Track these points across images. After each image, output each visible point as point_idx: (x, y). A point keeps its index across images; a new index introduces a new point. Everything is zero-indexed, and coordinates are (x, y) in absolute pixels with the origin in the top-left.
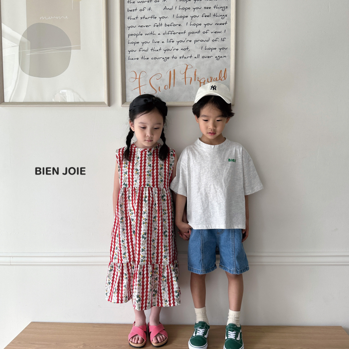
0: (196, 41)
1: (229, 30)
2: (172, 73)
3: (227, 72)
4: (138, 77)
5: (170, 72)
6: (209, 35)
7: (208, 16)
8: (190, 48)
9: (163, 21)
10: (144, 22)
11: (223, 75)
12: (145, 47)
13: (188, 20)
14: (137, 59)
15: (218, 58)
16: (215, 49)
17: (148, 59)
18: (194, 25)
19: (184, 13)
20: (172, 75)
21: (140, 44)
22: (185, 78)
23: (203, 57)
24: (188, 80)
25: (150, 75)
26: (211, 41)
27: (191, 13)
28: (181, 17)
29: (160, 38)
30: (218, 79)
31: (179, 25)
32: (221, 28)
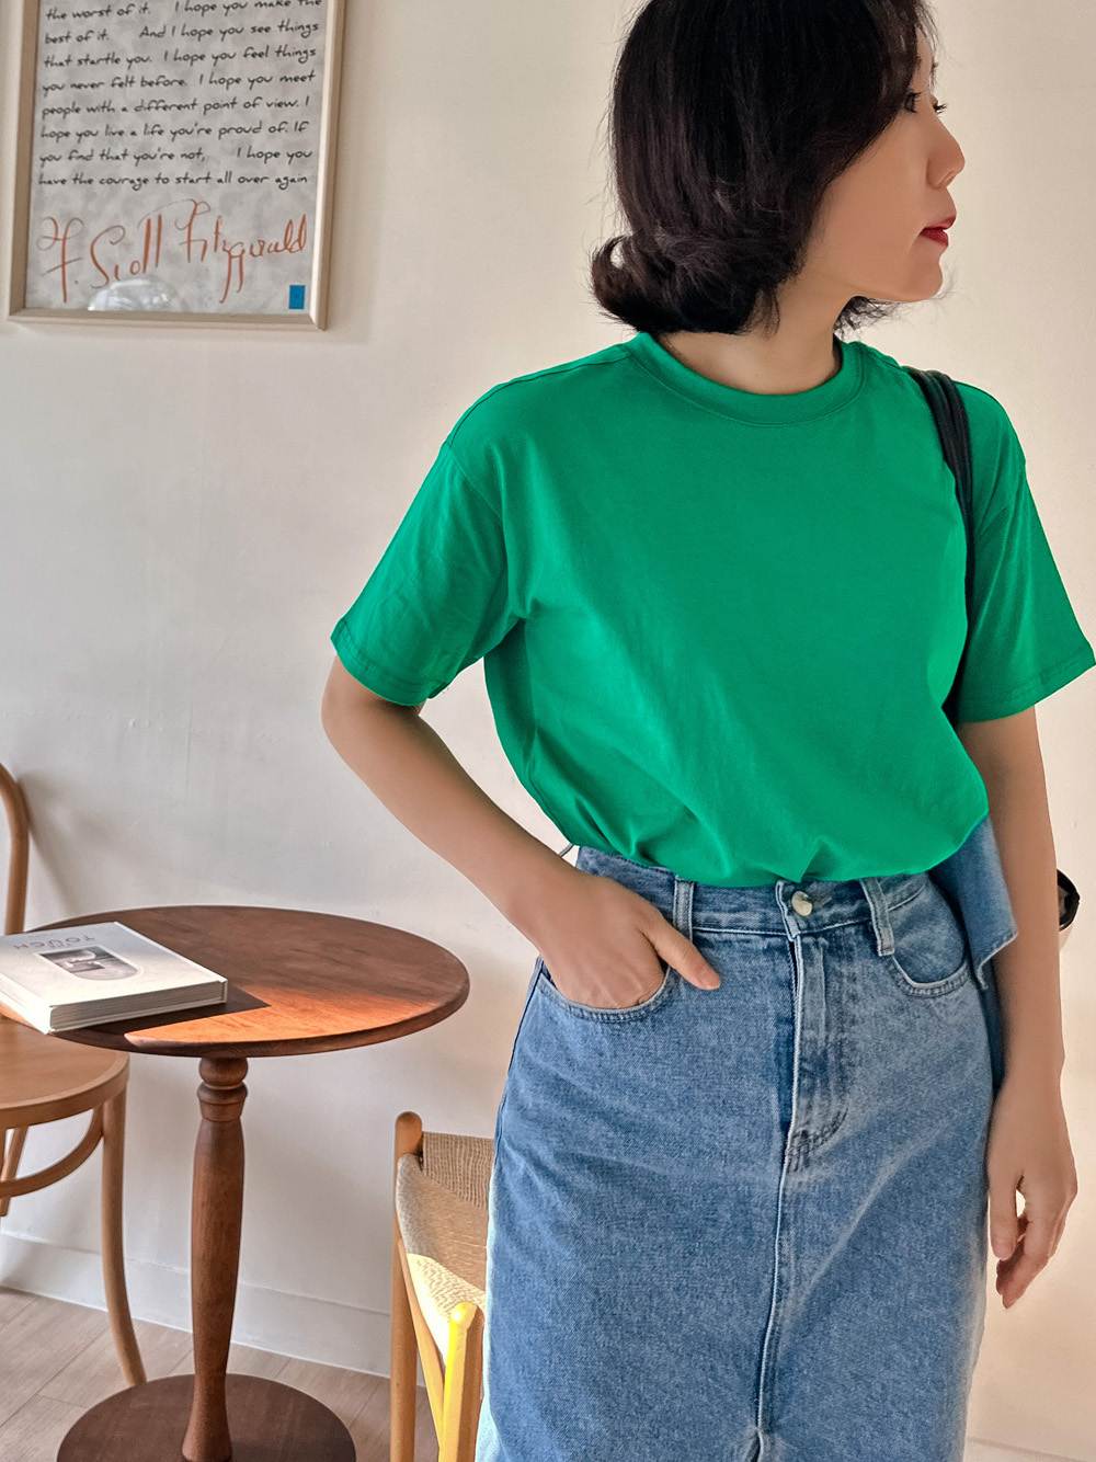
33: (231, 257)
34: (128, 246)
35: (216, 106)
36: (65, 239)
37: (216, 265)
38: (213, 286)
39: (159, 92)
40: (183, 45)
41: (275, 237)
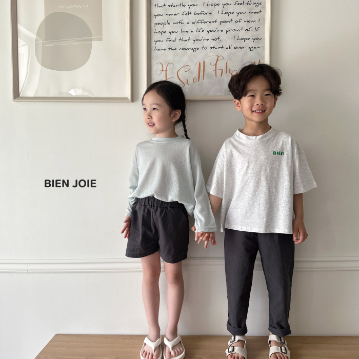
0: (227, 31)
1: (264, 19)
2: (202, 65)
4: (165, 69)
5: (200, 63)
6: (242, 24)
8: (221, 38)
9: (193, 9)
10: (172, 10)
12: (173, 37)
13: (220, 8)
15: (251, 49)
17: (175, 49)
18: (226, 13)
19: (216, 1)
20: (202, 67)
21: (168, 34)
22: (216, 70)
24: (219, 72)
25: (178, 67)
26: (243, 31)
27: (224, 1)
28: (212, 5)
31: (210, 14)
32: (255, 17)
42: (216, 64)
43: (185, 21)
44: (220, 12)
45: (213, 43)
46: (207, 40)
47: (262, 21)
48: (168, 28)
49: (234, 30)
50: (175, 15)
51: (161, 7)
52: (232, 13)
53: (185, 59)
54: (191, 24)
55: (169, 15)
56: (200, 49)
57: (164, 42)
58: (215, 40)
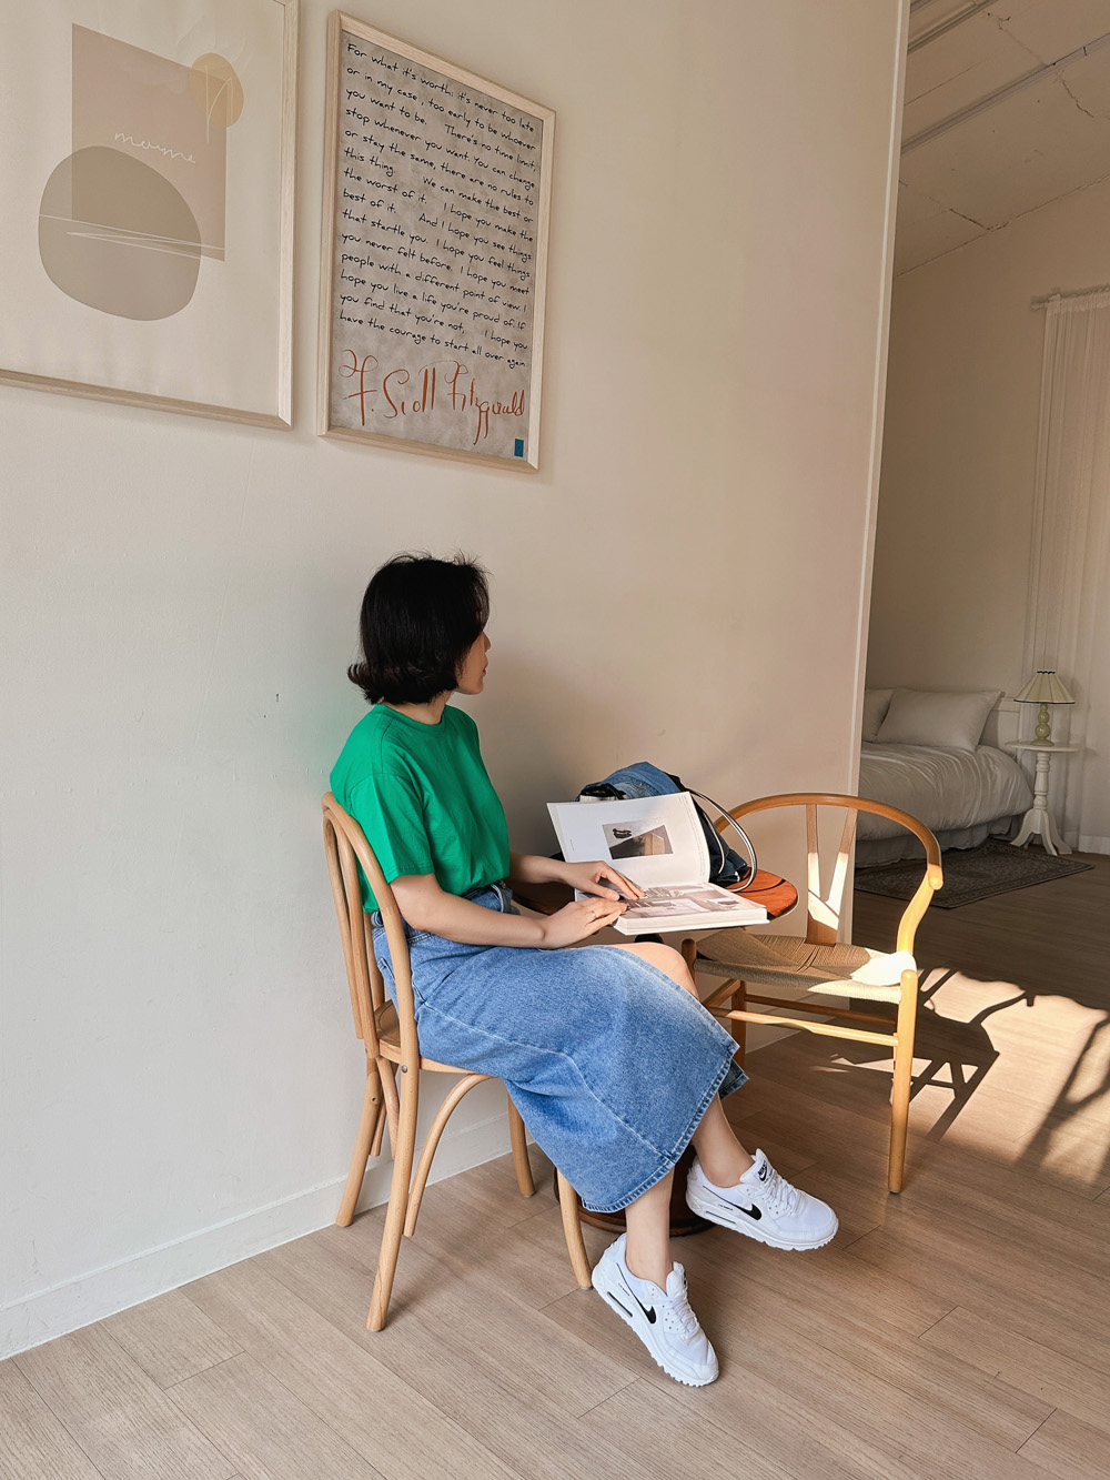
0: (476, 315)
1: (533, 309)
2: (430, 375)
3: (525, 398)
4: (359, 368)
5: (426, 372)
6: (499, 308)
7: (499, 265)
8: (465, 328)
9: (417, 247)
10: (379, 237)
11: (518, 405)
12: (379, 297)
13: (463, 260)
14: (360, 322)
15: (513, 364)
16: (508, 342)
17: (382, 327)
18: (475, 276)
19: (458, 244)
20: (430, 381)
21: (368, 287)
22: (454, 393)
23: (488, 355)
24: (459, 399)
25: (387, 368)
26: (501, 323)
27: (472, 249)
28: (452, 249)
29: (409, 285)
30: (510, 410)
31: (448, 268)
32: (520, 299)
33: (481, 411)
34: (412, 388)
35: (471, 294)
36: (362, 371)
37: (471, 415)
38: (470, 431)
39: (432, 270)
40: (450, 239)
41: (507, 403)
42: (454, 381)
43: (403, 269)
44: (465, 270)
45: (450, 335)
46: (441, 323)
47: (529, 310)
48: (369, 274)
49: (487, 317)
50: (384, 247)
51: (357, 220)
52: (485, 279)
53: (400, 354)
54: (412, 279)
55: (373, 244)
56: (428, 340)
57: (360, 304)
58: (455, 328)
